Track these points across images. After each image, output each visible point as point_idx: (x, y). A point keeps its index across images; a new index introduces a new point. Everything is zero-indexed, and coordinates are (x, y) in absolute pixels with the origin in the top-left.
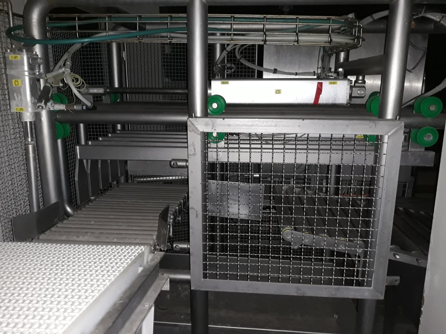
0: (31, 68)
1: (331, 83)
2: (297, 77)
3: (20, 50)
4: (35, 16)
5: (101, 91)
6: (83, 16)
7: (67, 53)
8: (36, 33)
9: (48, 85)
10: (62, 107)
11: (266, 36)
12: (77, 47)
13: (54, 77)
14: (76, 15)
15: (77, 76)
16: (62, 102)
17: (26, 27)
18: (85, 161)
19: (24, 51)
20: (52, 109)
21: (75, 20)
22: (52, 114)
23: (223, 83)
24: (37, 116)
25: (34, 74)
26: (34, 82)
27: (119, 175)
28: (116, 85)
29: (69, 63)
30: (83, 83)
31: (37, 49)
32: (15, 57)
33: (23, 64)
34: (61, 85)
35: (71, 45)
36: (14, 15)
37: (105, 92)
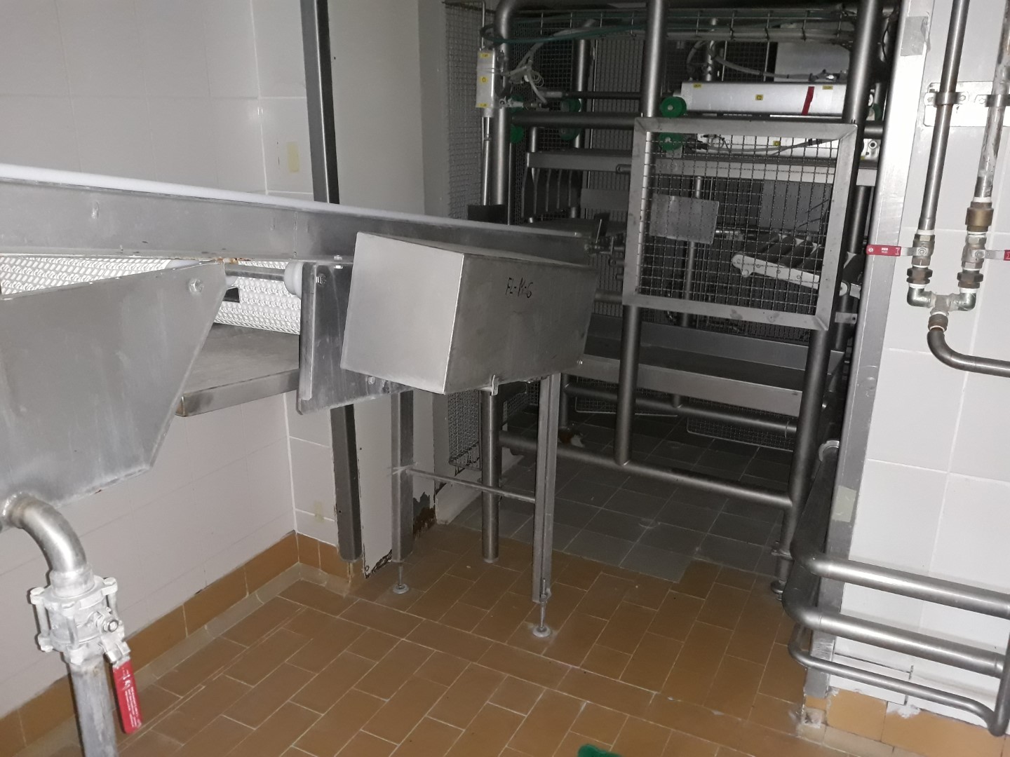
0: (498, 65)
1: (825, 88)
2: (787, 80)
3: (490, 49)
4: (504, 16)
5: (558, 94)
6: (548, 12)
7: (529, 52)
8: (503, 31)
9: (510, 82)
10: (520, 105)
11: (733, 32)
12: (538, 45)
13: (516, 74)
14: (542, 12)
15: (538, 74)
16: (518, 100)
17: (496, 26)
18: (533, 169)
19: (494, 49)
20: (511, 106)
21: (540, 16)
22: (509, 112)
23: (696, 86)
24: (496, 113)
25: (499, 71)
26: (498, 79)
27: (569, 205)
28: (580, 89)
29: (530, 61)
30: (542, 81)
31: (503, 48)
32: (486, 56)
33: (492, 63)
34: (522, 82)
35: (534, 44)
36: (486, 11)
37: (564, 96)
